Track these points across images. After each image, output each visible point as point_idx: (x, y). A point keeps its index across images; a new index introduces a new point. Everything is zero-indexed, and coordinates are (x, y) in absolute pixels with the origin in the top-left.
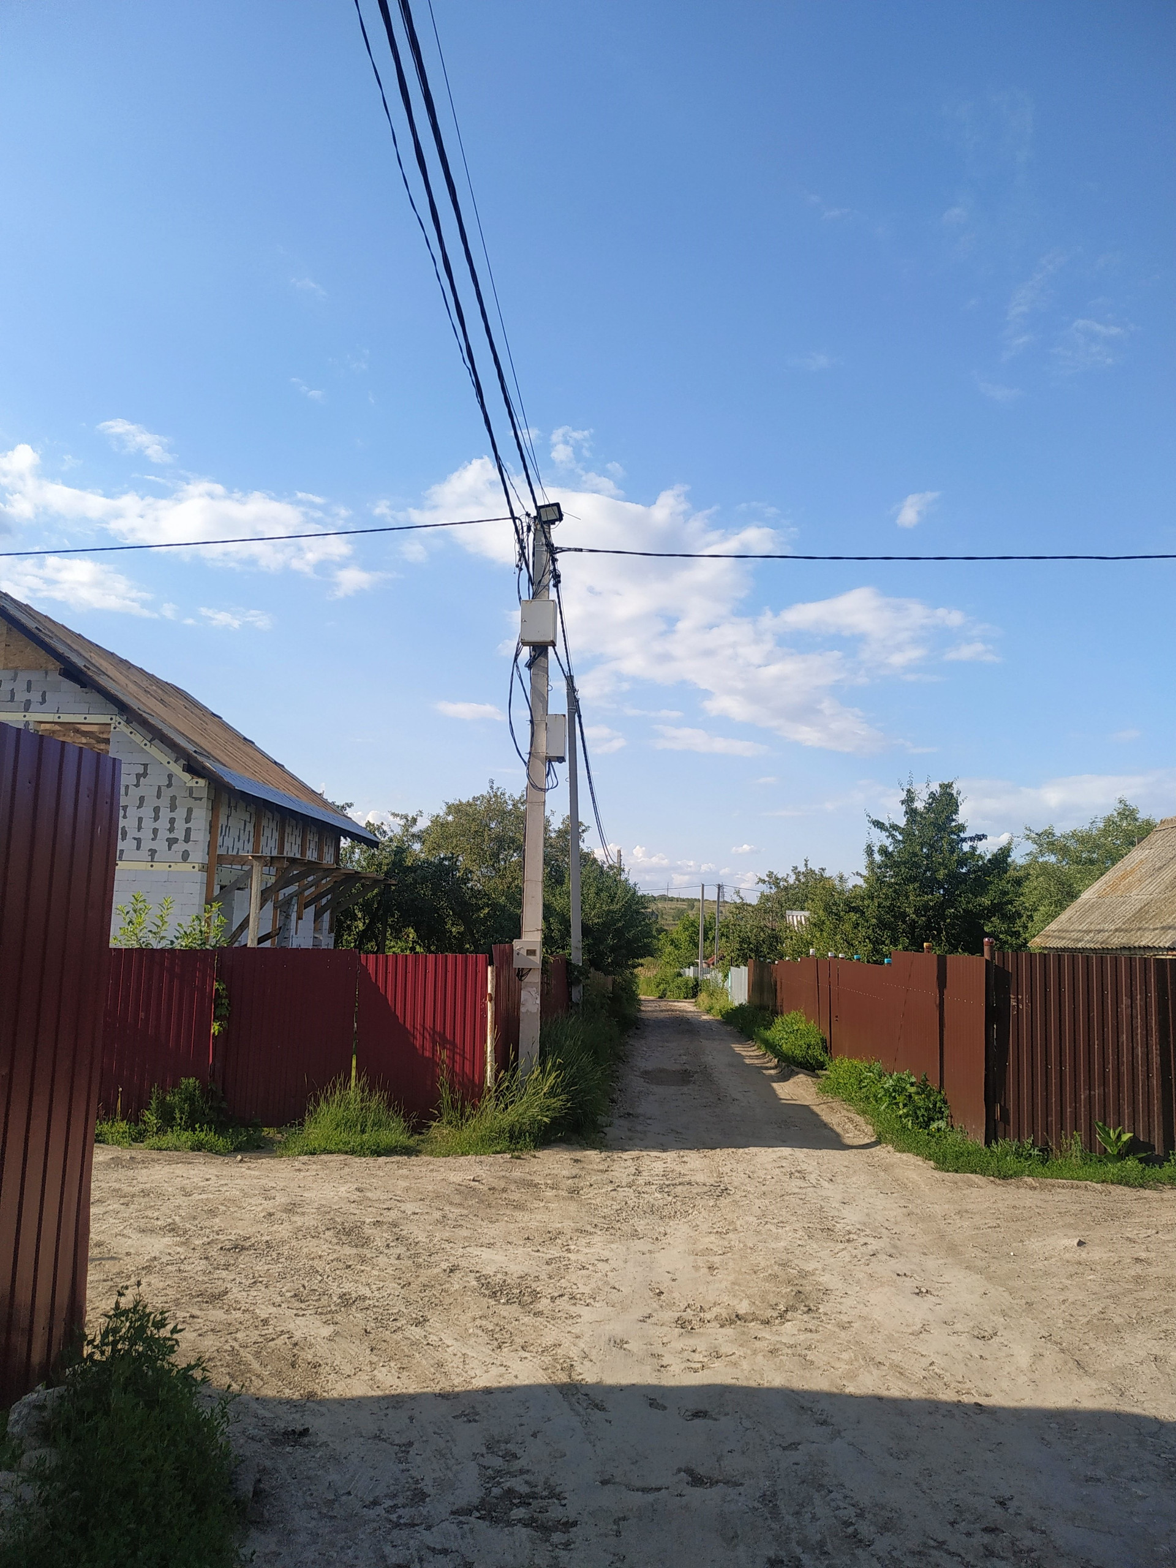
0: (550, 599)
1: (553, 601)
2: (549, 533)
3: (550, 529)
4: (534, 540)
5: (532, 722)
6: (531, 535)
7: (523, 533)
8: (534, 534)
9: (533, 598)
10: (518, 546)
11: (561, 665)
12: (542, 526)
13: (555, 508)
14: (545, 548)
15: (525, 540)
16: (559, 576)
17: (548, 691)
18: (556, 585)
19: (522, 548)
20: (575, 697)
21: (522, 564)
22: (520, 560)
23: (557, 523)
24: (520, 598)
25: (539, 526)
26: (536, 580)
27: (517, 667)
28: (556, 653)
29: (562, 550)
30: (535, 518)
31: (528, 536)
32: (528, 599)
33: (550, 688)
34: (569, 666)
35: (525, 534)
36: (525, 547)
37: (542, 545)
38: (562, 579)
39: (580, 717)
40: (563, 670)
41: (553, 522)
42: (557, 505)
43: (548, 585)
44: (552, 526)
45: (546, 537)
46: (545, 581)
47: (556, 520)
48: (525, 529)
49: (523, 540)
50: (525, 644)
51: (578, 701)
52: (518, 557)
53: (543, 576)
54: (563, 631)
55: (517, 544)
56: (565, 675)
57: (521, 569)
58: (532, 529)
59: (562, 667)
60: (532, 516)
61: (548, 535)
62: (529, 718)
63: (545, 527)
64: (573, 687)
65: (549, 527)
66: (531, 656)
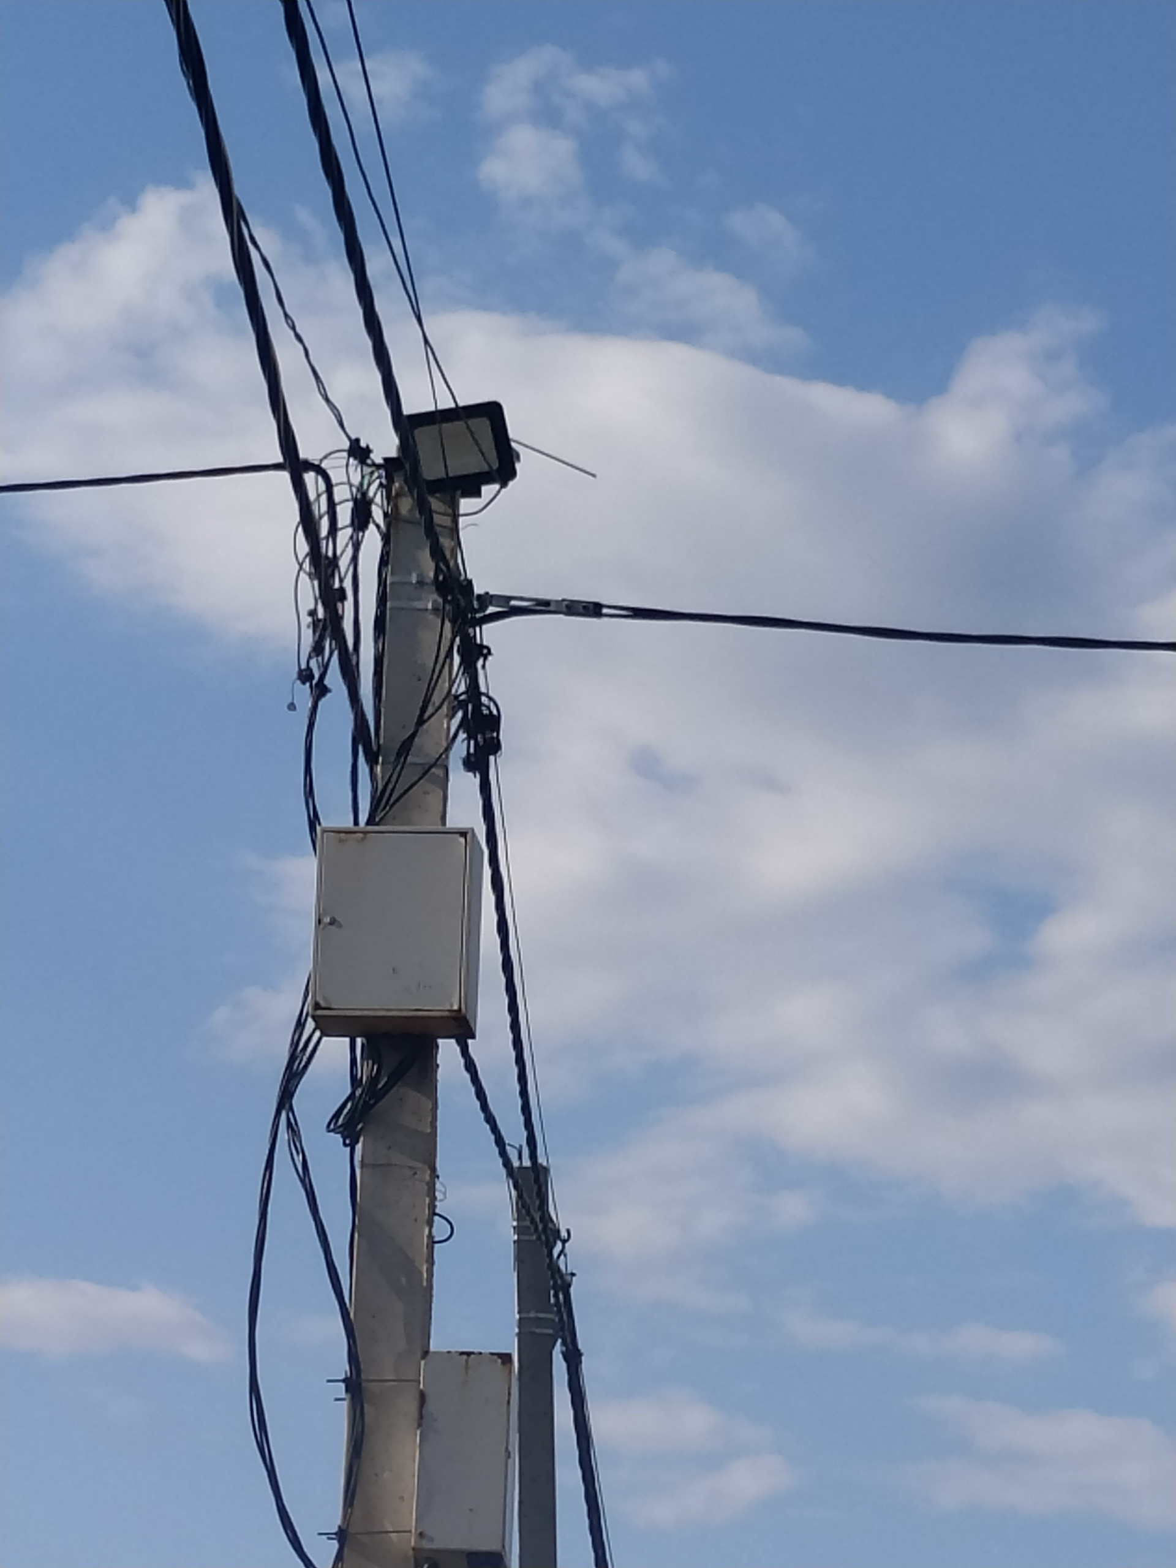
0: (450, 823)
1: (463, 834)
2: (455, 530)
3: (455, 516)
4: (384, 562)
5: (354, 1385)
6: (372, 541)
7: (333, 530)
8: (386, 538)
9: (369, 822)
10: (309, 590)
11: (490, 1119)
12: (422, 506)
13: (482, 425)
14: (430, 600)
15: (344, 562)
16: (494, 722)
17: (432, 1242)
18: (477, 763)
19: (331, 597)
20: (554, 1269)
21: (325, 668)
22: (318, 649)
23: (488, 490)
24: (314, 821)
25: (406, 505)
26: (388, 738)
27: (293, 1128)
28: (470, 1066)
29: (510, 609)
30: (389, 464)
31: (357, 546)
32: (349, 823)
33: (440, 1229)
34: (528, 1124)
35: (344, 536)
36: (342, 594)
37: (421, 583)
38: (505, 734)
39: (573, 1358)
40: (500, 1142)
41: (471, 486)
42: (492, 412)
43: (441, 763)
44: (466, 504)
45: (437, 553)
46: (428, 743)
47: (487, 478)
48: (344, 513)
49: (334, 562)
50: (330, 1025)
51: (566, 1287)
52: (308, 638)
53: (421, 722)
54: (507, 966)
55: (304, 578)
56: (507, 1163)
57: (321, 690)
58: (377, 514)
59: (495, 1129)
60: (377, 457)
61: (446, 542)
62: (343, 1368)
63: (435, 504)
64: (546, 1219)
65: (455, 506)
66: (355, 1081)
